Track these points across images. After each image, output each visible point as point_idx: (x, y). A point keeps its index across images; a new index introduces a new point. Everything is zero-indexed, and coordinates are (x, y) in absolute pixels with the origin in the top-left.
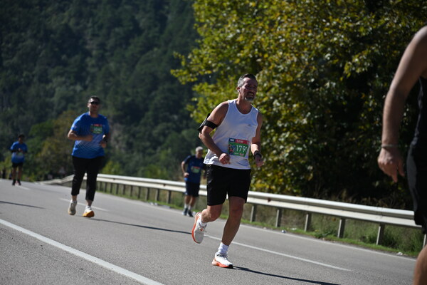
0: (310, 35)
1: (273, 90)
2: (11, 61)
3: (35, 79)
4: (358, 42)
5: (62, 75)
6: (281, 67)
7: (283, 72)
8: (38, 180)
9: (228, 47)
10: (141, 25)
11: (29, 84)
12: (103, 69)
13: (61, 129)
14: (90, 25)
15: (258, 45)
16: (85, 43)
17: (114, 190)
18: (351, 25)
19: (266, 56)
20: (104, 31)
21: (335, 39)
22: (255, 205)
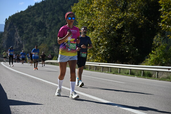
0: (107, 20)
1: (98, 35)
2: (26, 31)
3: (33, 36)
4: (119, 20)
5: (40, 34)
6: (99, 29)
7: (100, 30)
10: (60, 19)
11: (31, 37)
12: (51, 32)
13: (41, 48)
14: (46, 20)
15: (93, 23)
16: (46, 25)
17: (57, 64)
18: (117, 16)
19: (95, 26)
20: (50, 22)
21: (113, 20)
22: (96, 66)
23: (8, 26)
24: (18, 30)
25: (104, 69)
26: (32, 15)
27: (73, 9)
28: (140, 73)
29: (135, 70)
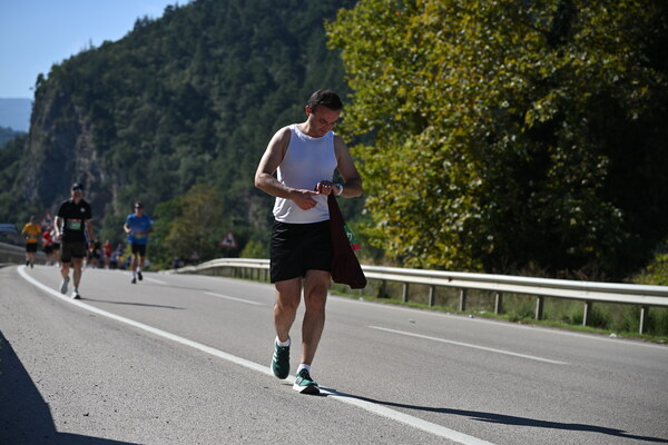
1: (443, 148)
2: (126, 131)
3: (156, 150)
4: (540, 86)
5: (186, 143)
6: (449, 121)
7: (452, 126)
8: (167, 269)
9: (386, 100)
10: (276, 79)
11: (148, 156)
12: (235, 133)
13: (191, 206)
14: (216, 82)
15: (419, 100)
16: (212, 104)
17: (263, 277)
18: (529, 66)
19: (433, 108)
20: (233, 89)
21: (512, 84)
22: (434, 286)
23: (47, 108)
24: (92, 127)
25: (469, 300)
26: (150, 59)
27: (332, 35)
28: (631, 319)
29: (607, 307)
